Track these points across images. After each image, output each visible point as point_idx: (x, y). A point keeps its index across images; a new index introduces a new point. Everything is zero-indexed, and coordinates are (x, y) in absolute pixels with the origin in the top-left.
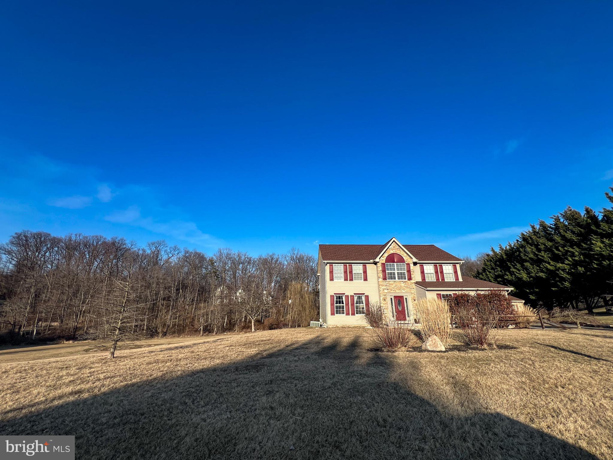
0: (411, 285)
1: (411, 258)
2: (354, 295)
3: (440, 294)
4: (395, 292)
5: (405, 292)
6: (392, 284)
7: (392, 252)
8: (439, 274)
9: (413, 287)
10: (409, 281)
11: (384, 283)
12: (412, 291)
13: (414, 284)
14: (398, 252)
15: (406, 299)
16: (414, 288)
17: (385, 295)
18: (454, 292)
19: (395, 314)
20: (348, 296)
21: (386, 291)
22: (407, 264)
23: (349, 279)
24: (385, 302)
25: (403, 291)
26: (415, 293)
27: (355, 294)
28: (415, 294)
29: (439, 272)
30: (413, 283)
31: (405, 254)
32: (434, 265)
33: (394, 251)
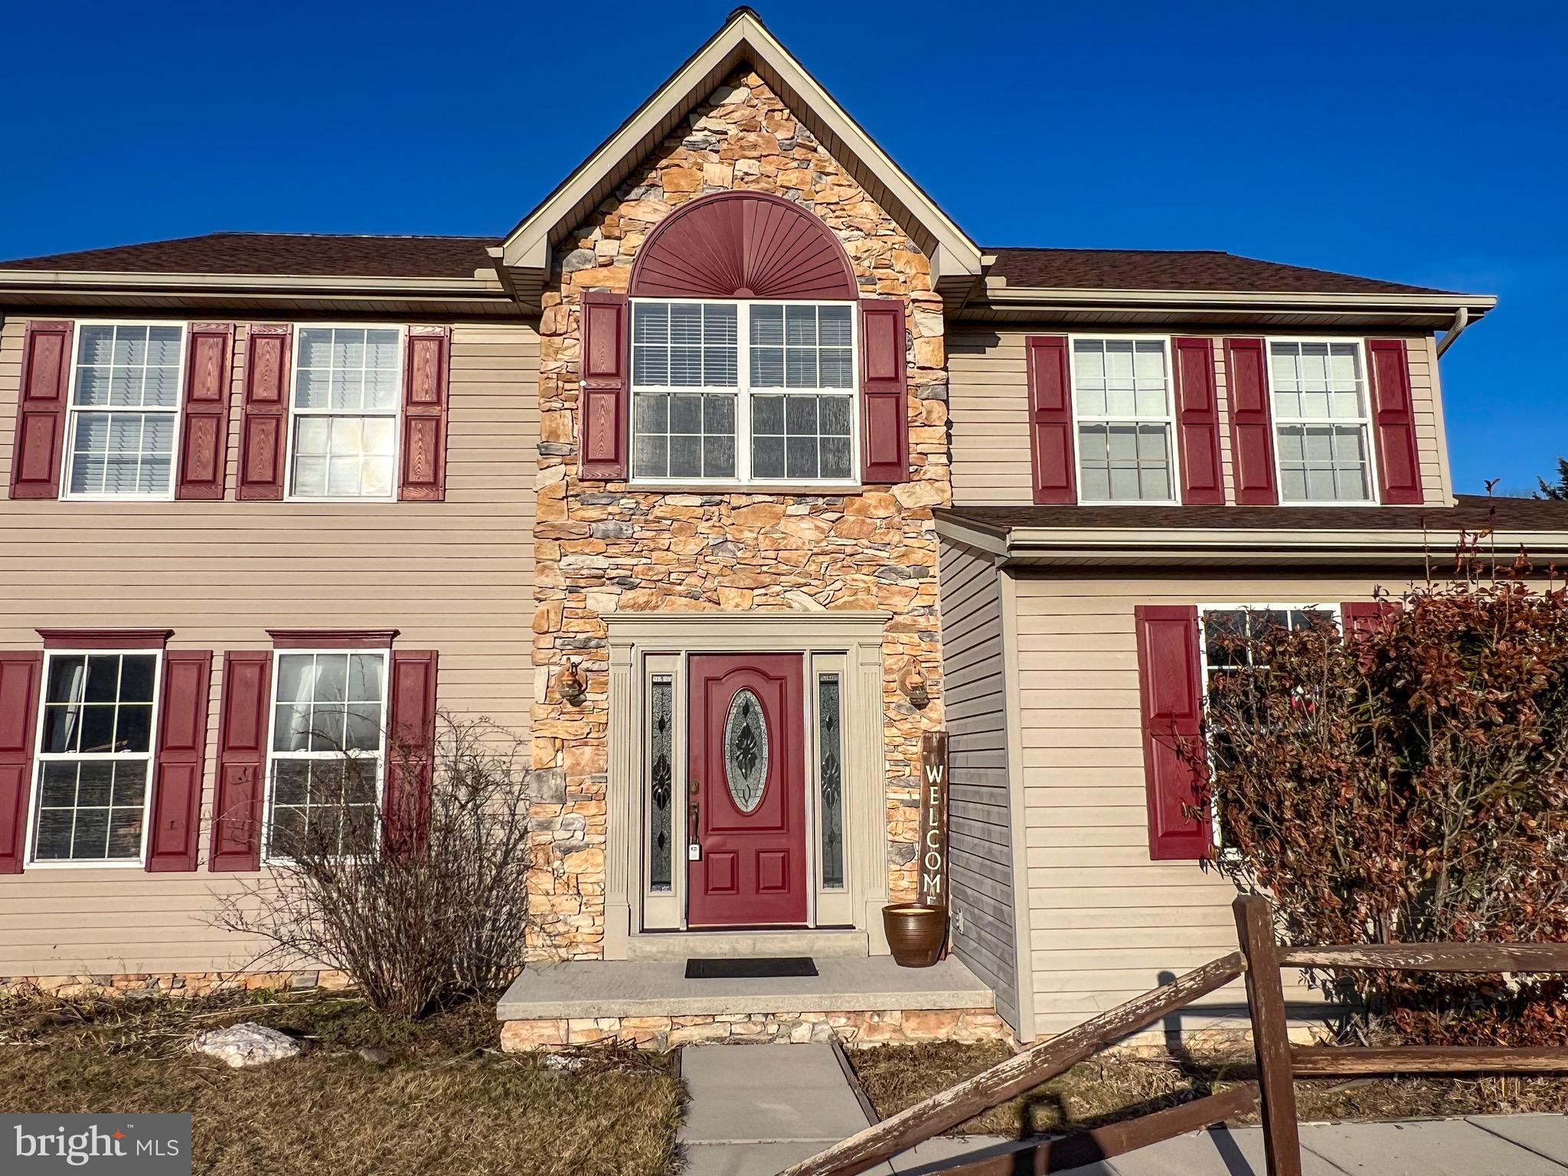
0: (894, 537)
1: (925, 242)
2: (268, 646)
3: (1183, 616)
4: (710, 610)
5: (815, 608)
6: (684, 527)
7: (717, 174)
8: (1224, 430)
9: (918, 557)
10: (872, 497)
11: (593, 513)
12: (899, 603)
13: (931, 524)
14: (792, 177)
15: (829, 684)
16: (921, 572)
17: (584, 647)
18: (1361, 591)
19: (682, 852)
20: (201, 662)
21: (602, 600)
22: (870, 310)
23: (231, 482)
24: (580, 727)
25: (800, 601)
26: (936, 622)
27: (280, 637)
28: (926, 633)
29: (1224, 418)
30: (918, 515)
31: (867, 210)
32: (1178, 345)
33: (743, 165)
